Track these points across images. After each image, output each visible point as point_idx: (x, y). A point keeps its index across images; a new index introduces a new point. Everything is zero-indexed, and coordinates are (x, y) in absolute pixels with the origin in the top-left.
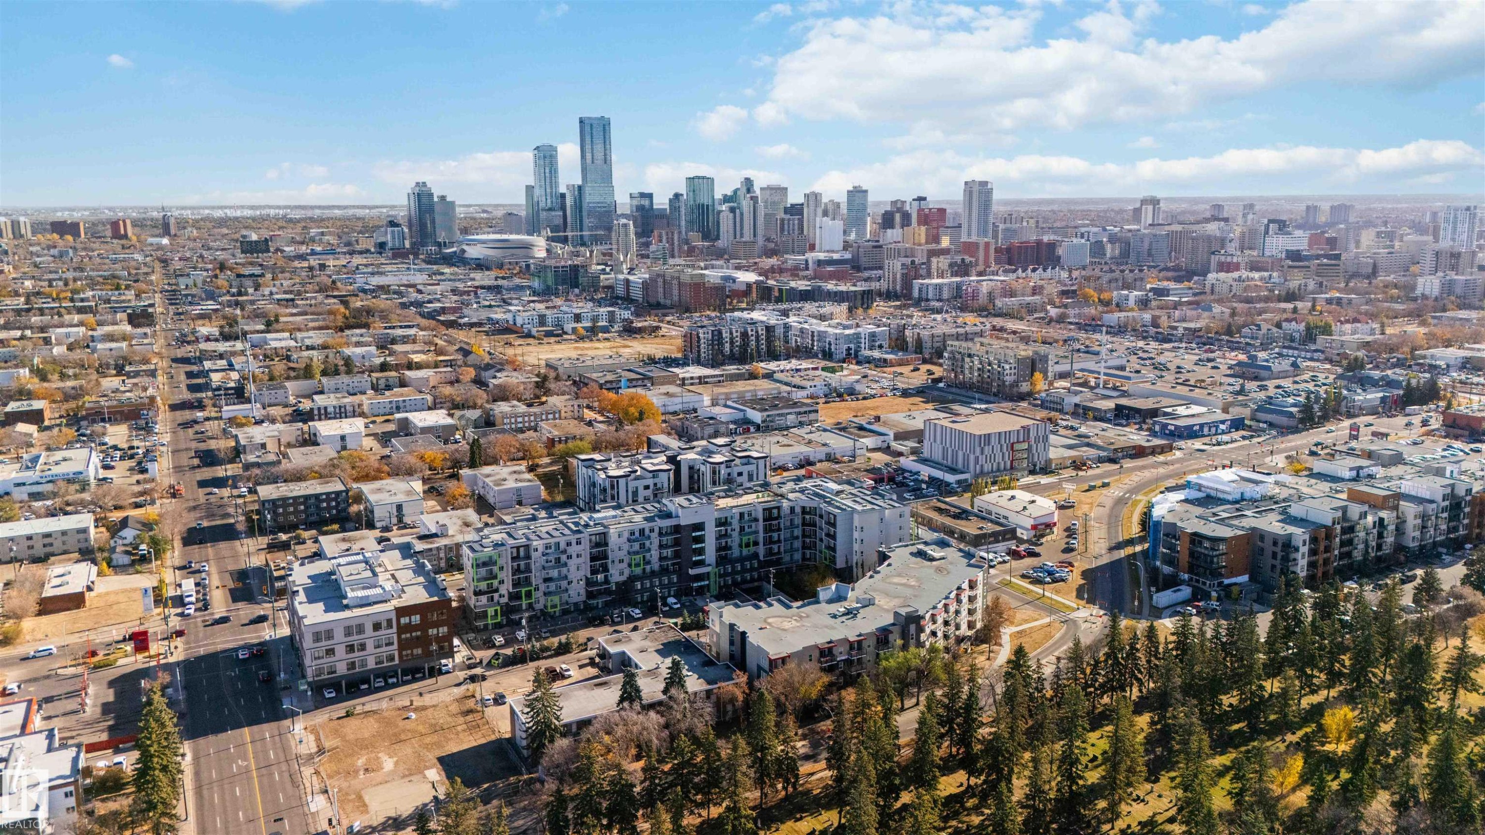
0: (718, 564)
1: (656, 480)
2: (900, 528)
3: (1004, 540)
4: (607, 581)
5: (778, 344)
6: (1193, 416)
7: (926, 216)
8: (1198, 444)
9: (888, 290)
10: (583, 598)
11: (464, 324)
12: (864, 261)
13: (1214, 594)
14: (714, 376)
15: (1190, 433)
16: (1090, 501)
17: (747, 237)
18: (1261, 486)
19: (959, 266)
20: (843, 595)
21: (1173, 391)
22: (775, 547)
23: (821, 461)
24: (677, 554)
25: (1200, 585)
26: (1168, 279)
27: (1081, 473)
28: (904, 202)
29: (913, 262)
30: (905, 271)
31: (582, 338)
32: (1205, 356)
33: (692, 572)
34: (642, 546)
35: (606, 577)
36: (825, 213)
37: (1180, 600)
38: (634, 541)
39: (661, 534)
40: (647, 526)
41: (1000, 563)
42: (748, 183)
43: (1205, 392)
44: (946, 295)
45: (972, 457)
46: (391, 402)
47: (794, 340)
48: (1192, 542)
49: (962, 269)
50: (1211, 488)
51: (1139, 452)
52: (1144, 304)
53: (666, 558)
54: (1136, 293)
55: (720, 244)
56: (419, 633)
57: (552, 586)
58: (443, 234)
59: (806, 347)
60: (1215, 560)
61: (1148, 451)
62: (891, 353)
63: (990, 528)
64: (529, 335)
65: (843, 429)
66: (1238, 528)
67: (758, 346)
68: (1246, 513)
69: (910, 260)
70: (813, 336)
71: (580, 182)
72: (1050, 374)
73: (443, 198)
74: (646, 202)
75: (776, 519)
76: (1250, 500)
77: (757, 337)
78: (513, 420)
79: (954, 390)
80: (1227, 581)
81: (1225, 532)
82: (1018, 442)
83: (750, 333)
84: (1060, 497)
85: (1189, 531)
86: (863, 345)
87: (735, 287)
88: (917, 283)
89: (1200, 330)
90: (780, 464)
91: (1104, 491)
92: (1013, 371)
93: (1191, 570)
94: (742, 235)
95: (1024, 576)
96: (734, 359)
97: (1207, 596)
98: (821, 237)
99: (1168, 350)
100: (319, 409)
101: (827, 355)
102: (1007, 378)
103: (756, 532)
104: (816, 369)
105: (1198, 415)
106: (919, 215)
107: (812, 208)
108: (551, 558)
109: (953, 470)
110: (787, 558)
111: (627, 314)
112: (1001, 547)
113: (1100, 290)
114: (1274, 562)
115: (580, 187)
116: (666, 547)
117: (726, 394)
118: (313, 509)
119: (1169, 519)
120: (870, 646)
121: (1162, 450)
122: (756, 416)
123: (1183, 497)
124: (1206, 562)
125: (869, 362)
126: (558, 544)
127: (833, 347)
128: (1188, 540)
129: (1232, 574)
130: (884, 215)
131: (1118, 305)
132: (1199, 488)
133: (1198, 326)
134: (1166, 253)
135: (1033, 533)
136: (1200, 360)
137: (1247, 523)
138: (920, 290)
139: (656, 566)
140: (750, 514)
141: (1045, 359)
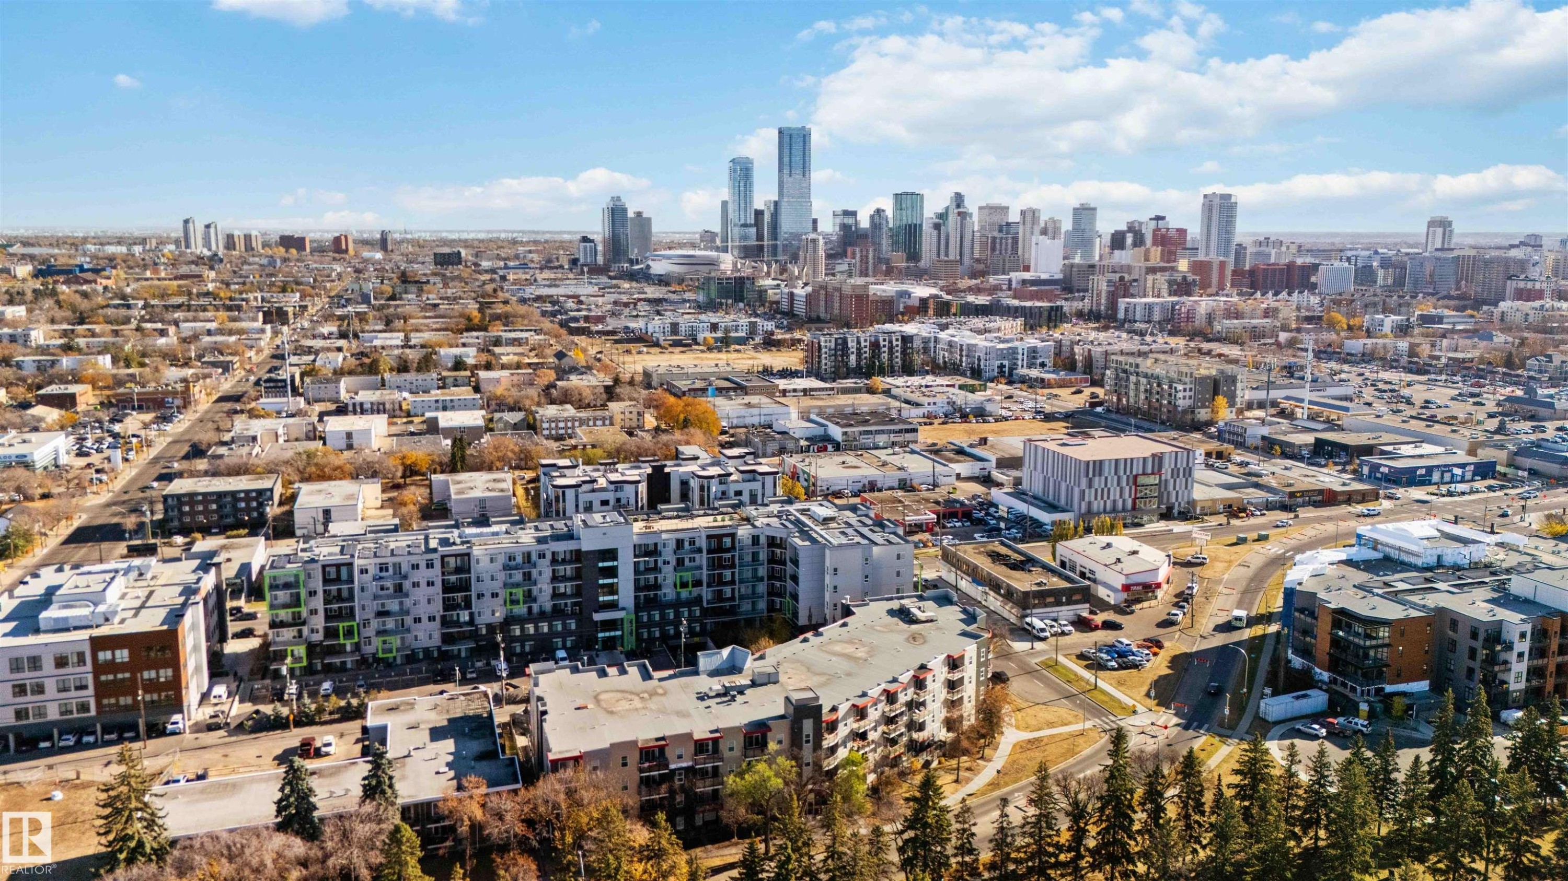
0: (638, 608)
1: (619, 494)
2: (898, 574)
3: (1069, 603)
4: (471, 622)
5: (918, 359)
6: (1421, 456)
7: (1163, 236)
8: (1417, 493)
9: (1091, 311)
10: (436, 640)
11: (598, 332)
12: (1076, 284)
13: (1364, 707)
14: (826, 389)
15: (1409, 478)
16: (1227, 557)
17: (953, 255)
18: (1472, 547)
19: (1178, 284)
20: (738, 664)
21: (1405, 426)
22: (728, 591)
23: (891, 488)
24: (578, 592)
25: (1347, 692)
26: (1448, 307)
27: (1234, 522)
28: (1141, 224)
29: (1122, 279)
30: (1112, 289)
31: (710, 349)
32: (1466, 389)
33: (598, 617)
34: (527, 576)
35: (472, 615)
36: (1044, 232)
37: (1304, 712)
38: (516, 568)
39: (554, 561)
40: (535, 548)
41: (1055, 635)
42: (959, 199)
43: (1449, 428)
44: (1157, 317)
45: (1076, 491)
46: (437, 401)
47: (943, 355)
48: (1337, 624)
49: (1182, 288)
50: (1392, 547)
51: (1327, 499)
52: (1403, 330)
53: (564, 595)
54: (1393, 317)
55: (922, 264)
56: (127, 675)
57: (390, 624)
58: (636, 251)
59: (954, 364)
60: (1372, 653)
61: (1340, 498)
62: (1053, 372)
63: (1056, 583)
64: (657, 344)
65: (937, 452)
66: (1414, 606)
67: (891, 359)
68: (1441, 586)
69: (1118, 276)
70: (961, 350)
71: (776, 199)
72: (1238, 400)
73: (639, 214)
74: (850, 221)
75: (728, 550)
76: (1449, 568)
77: (891, 348)
78: (553, 425)
79: (1114, 416)
80: (1389, 688)
81: (1392, 611)
82: (1144, 474)
83: (882, 343)
84: (1187, 553)
85: (1332, 606)
86: (1020, 363)
87: (910, 303)
88: (1122, 303)
89: (1472, 360)
90: (837, 488)
91: (1257, 547)
92: (1188, 394)
93: (1334, 665)
94: (947, 255)
95: (1081, 657)
96: (858, 372)
97: (1351, 709)
98: (1036, 259)
99: (1419, 382)
100: (354, 405)
101: (976, 373)
102: (1180, 402)
103: (700, 568)
104: (953, 386)
105: (1429, 456)
106: (1155, 235)
107: (1028, 225)
108: (389, 584)
109: (1052, 507)
110: (746, 606)
111: (770, 326)
112: (1066, 612)
113: (1351, 315)
114: (1471, 664)
115: (776, 203)
116: (565, 579)
117: (820, 407)
118: (228, 509)
119: (1308, 587)
120: (732, 749)
121: (1363, 497)
122: (836, 432)
123: (1344, 557)
124: (1357, 656)
125: (1023, 382)
126: (398, 566)
127: (982, 363)
128: (1329, 619)
129: (1399, 678)
130: (1113, 235)
131: (1368, 331)
132: (1375, 545)
133: (1469, 356)
134: (1452, 280)
135: (1124, 596)
136: (1460, 395)
137: (1432, 601)
138: (1126, 310)
139: (548, 606)
140: (692, 542)
141: (1233, 380)
